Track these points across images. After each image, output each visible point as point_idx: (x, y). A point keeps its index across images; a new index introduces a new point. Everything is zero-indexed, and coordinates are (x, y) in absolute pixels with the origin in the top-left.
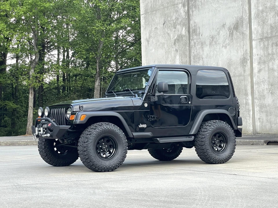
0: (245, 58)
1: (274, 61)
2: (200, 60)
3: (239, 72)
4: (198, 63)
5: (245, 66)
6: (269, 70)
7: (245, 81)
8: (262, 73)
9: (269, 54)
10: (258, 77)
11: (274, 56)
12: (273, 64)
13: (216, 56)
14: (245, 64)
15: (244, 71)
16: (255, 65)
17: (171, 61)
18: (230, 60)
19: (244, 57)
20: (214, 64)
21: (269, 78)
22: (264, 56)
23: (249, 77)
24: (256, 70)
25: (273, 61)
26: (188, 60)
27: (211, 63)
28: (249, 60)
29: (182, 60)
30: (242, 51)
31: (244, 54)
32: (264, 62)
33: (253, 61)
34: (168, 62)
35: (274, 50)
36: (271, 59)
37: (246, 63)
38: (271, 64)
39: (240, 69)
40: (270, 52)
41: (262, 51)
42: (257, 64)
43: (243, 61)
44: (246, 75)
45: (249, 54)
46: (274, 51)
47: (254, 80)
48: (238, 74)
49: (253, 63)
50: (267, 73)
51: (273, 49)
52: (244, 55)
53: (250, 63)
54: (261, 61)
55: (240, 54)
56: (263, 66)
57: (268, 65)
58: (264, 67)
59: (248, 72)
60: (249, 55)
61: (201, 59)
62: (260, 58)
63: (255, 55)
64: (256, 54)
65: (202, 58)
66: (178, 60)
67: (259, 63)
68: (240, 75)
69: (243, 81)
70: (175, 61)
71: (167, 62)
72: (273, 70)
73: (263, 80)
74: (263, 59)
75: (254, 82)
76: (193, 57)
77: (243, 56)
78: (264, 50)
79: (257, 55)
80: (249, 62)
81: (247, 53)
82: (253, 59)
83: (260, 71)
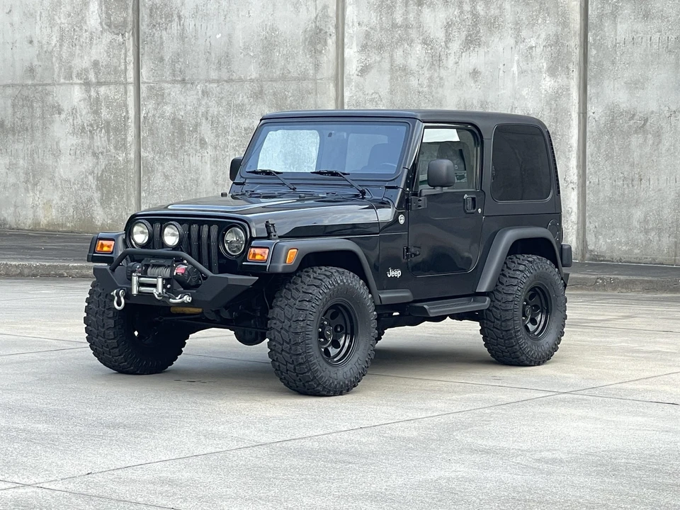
0: (321, 30)
1: (411, 46)
2: (171, 21)
3: (301, 67)
4: (166, 29)
5: (321, 52)
6: (393, 69)
7: (316, 94)
8: (373, 75)
9: (394, 26)
10: (357, 86)
11: (410, 31)
12: (406, 54)
13: (225, 16)
14: (319, 47)
15: (317, 66)
16: (351, 52)
17: (69, 15)
18: (273, 29)
19: (316, 26)
20: (218, 36)
21: (391, 92)
22: (379, 29)
23: (332, 85)
24: (352, 67)
25: (406, 45)
26: (130, 19)
27: (208, 34)
28: (334, 38)
29: (109, 16)
30: (312, 9)
31: (316, 18)
32: (380, 47)
33: (346, 40)
34: (60, 18)
35: (411, 16)
36: (401, 40)
37: (323, 43)
38: (399, 53)
39: (303, 61)
40: (399, 20)
41: (373, 15)
42: (356, 50)
43: (315, 39)
44: (321, 79)
45: (335, 19)
46: (412, 19)
47: (347, 94)
48: (296, 75)
49: (346, 47)
50: (388, 77)
51: (407, 12)
52: (318, 19)
53: (335, 46)
54: (369, 43)
55: (306, 16)
56: (375, 57)
57: (392, 57)
58: (378, 59)
59: (328, 69)
60: (334, 21)
61: (177, 19)
62: (367, 35)
63: (353, 25)
64: (355, 20)
65: (179, 17)
66: (95, 16)
67: (364, 48)
68: (303, 77)
69: (310, 93)
70: (83, 17)
71: (56, 18)
72: (404, 69)
73: (373, 96)
74: (376, 36)
75: (346, 100)
76: (148, 11)
77: (315, 22)
78: (380, 11)
79: (359, 24)
80: (331, 42)
81: (328, 17)
82: (346, 35)
83: (364, 70)
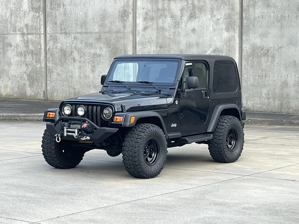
0: (126, 11)
1: (165, 18)
2: (60, 7)
3: (117, 27)
4: (58, 10)
5: (126, 21)
6: (158, 28)
7: (124, 39)
8: (149, 31)
9: (158, 9)
10: (142, 35)
11: (165, 12)
12: (163, 22)
13: (84, 5)
14: (125, 18)
15: (124, 27)
16: (139, 21)
17: (15, 4)
18: (105, 11)
19: (124, 9)
20: (81, 14)
21: (157, 38)
22: (151, 11)
23: (131, 35)
24: (140, 27)
25: (163, 18)
26: (42, 6)
27: (76, 13)
28: (132, 15)
29: (32, 4)
30: (122, 2)
31: (124, 6)
32: (152, 19)
33: (137, 16)
34: (10, 5)
35: (166, 5)
36: (161, 15)
37: (127, 16)
38: (160, 21)
39: (118, 25)
40: (160, 7)
41: (149, 5)
42: (141, 20)
43: (124, 15)
44: (126, 32)
45: (132, 6)
46: (166, 7)
47: (138, 39)
48: (115, 30)
49: (137, 18)
50: (156, 32)
51: (164, 4)
52: (125, 6)
53: (132, 18)
54: (147, 17)
55: (119, 5)
56: (150, 23)
57: (157, 23)
58: (151, 24)
59: (129, 28)
60: (132, 7)
61: (62, 6)
62: (147, 13)
63: (140, 9)
64: (141, 7)
65: (64, 5)
66: (26, 4)
67: (145, 19)
68: (118, 32)
69: (121, 39)
70: (21, 5)
71: (9, 5)
72: (163, 28)
73: (149, 40)
74: (150, 14)
75: (137, 42)
76: (50, 2)
77: (124, 8)
78: (152, 3)
79: (143, 8)
80: (131, 16)
81: (129, 5)
82: (137, 13)
83: (145, 29)
